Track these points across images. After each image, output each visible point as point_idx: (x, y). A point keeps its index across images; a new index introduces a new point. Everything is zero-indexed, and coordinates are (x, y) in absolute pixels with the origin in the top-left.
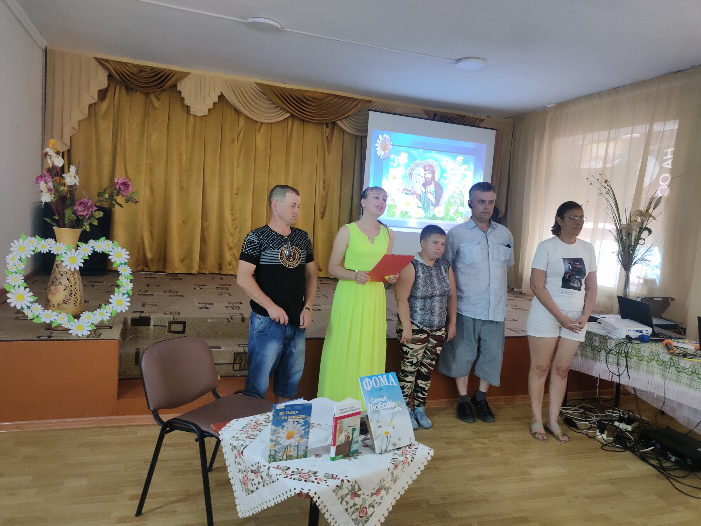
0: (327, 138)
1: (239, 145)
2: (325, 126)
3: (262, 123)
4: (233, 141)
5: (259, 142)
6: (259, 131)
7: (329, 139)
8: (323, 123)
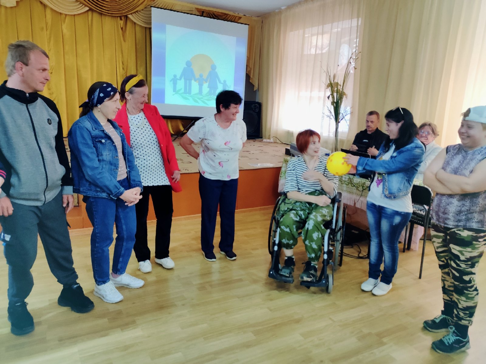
0: (122, 28)
1: (48, 32)
2: (119, 18)
3: (66, 15)
4: (42, 29)
5: (65, 31)
6: (64, 22)
7: (123, 30)
8: (118, 17)
